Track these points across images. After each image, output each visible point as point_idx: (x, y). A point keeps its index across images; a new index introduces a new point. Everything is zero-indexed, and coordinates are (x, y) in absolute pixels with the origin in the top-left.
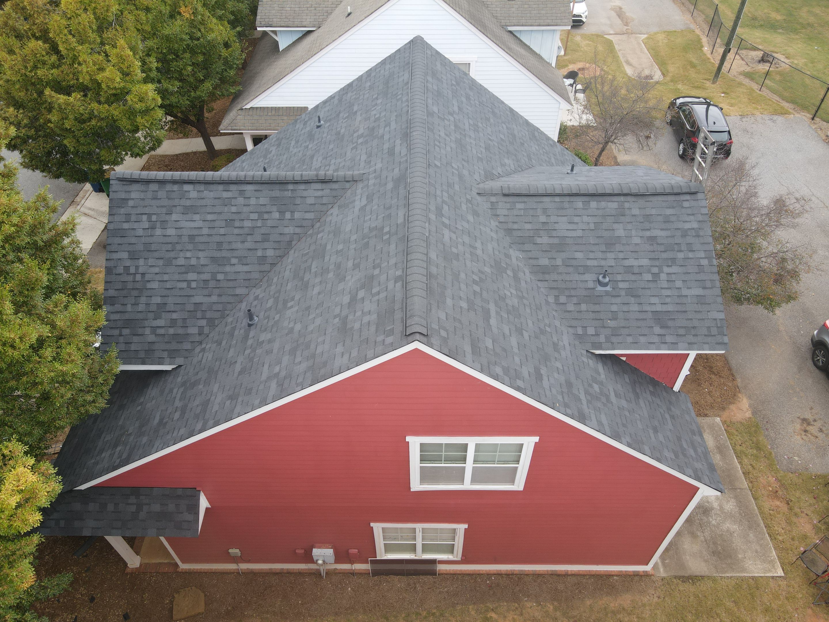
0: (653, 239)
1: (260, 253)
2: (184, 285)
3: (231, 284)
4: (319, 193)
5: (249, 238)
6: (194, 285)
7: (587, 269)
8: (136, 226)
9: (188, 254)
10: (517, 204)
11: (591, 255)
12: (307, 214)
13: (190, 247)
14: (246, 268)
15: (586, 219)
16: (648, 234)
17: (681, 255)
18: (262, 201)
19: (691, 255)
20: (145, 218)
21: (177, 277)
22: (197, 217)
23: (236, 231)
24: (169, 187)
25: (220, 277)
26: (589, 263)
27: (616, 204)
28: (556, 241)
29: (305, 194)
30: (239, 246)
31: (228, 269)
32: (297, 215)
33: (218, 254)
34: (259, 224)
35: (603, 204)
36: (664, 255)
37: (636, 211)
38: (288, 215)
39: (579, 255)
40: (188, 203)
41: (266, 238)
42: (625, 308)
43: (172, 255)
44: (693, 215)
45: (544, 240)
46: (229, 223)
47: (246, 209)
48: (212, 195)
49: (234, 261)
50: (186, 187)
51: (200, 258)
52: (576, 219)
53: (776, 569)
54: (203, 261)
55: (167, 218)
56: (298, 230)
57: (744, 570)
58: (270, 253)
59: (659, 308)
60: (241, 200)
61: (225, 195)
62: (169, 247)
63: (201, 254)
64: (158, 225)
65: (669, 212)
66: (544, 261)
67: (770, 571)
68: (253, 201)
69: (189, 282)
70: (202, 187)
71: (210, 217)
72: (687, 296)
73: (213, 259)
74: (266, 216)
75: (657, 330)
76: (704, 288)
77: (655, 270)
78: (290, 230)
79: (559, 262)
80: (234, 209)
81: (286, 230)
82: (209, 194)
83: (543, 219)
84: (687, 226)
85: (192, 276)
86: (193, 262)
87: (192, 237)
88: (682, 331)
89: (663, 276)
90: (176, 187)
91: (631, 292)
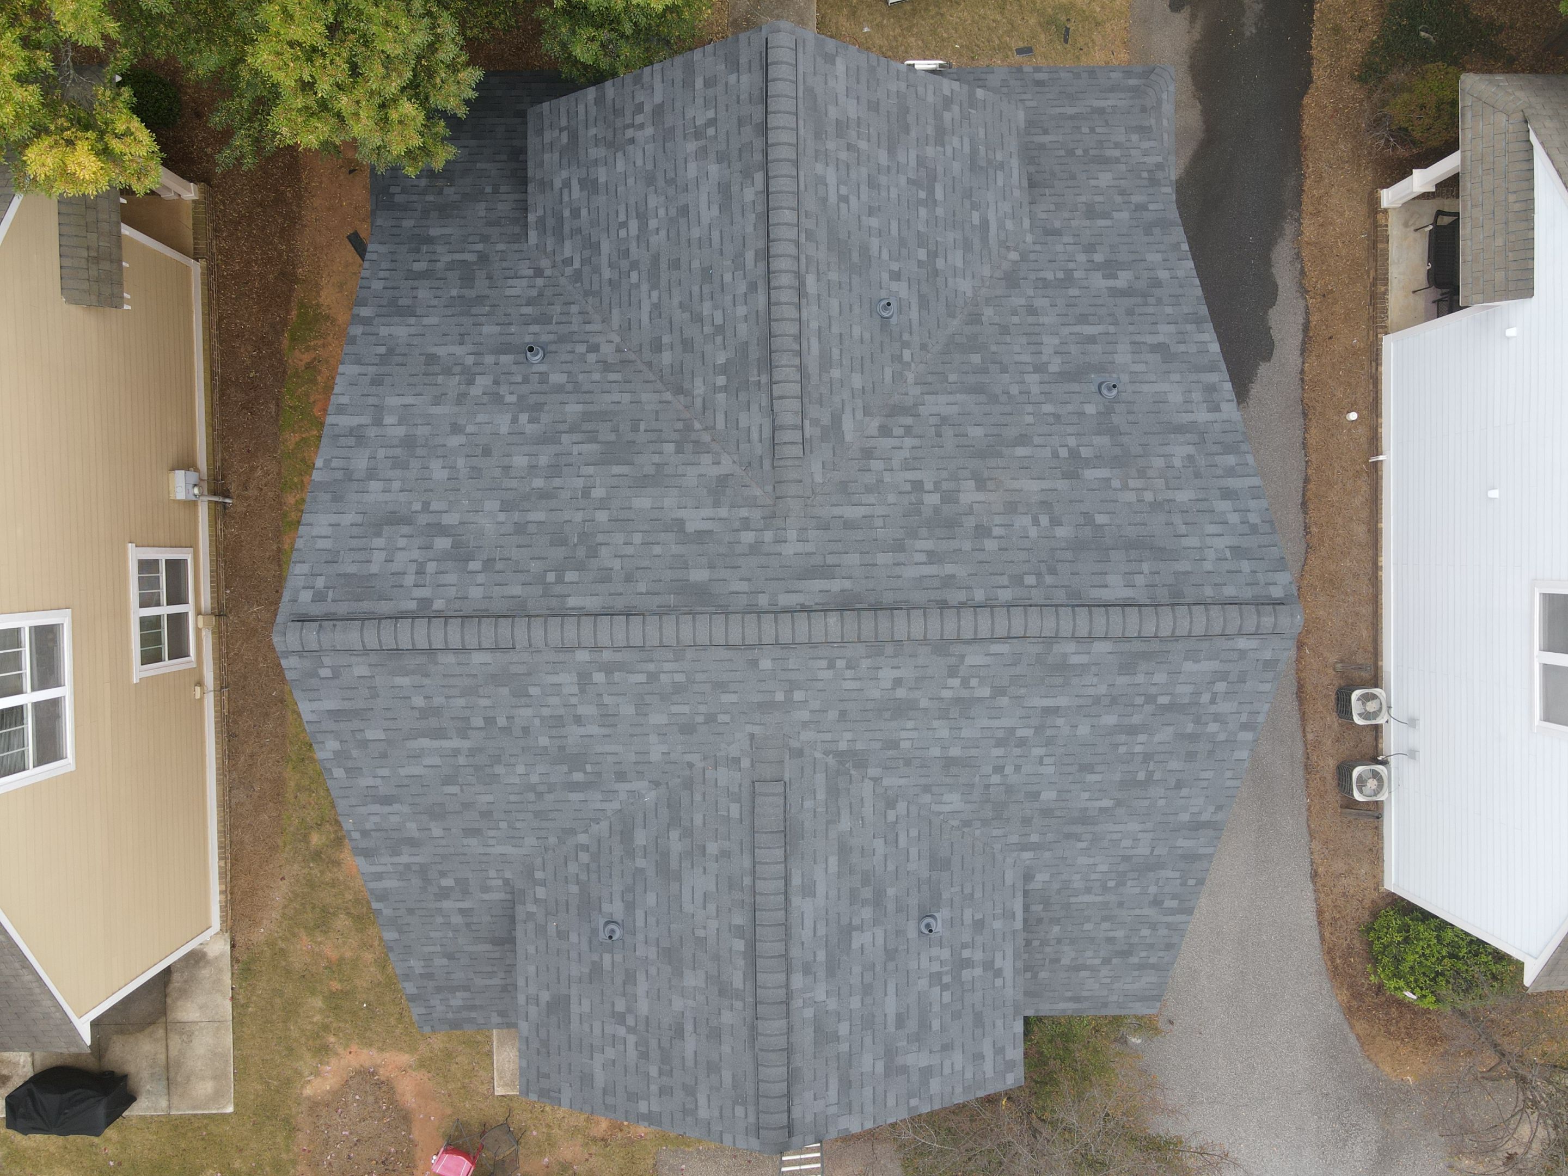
0: (679, 1032)
1: (666, 339)
2: (622, 218)
3: (625, 298)
4: (755, 435)
5: (686, 315)
6: (623, 233)
7: (630, 907)
8: (700, 101)
9: (662, 212)
10: (738, 805)
11: (652, 920)
12: (723, 416)
13: (673, 212)
14: (645, 318)
15: (713, 925)
16: (689, 1027)
17: (654, 1071)
18: (743, 328)
19: (654, 1088)
20: (711, 114)
21: (632, 201)
22: (715, 211)
23: (696, 289)
24: (758, 143)
25: (634, 276)
26: (640, 914)
27: (741, 986)
28: (674, 864)
29: (754, 407)
30: (676, 302)
31: (645, 287)
32: (721, 397)
33: (664, 265)
34: (708, 329)
35: (741, 962)
36: (653, 1043)
37: (727, 1017)
38: (721, 381)
39: (651, 899)
40: (735, 188)
41: (688, 345)
42: (573, 955)
43: (661, 183)
44: (721, 1117)
45: (676, 844)
46: (707, 274)
47: (729, 298)
48: (750, 229)
49: (655, 294)
50: (759, 177)
51: (657, 234)
52: (712, 908)
53: (503, 1086)
54: (654, 239)
55: (712, 156)
56: (698, 402)
58: (666, 358)
59: (574, 1008)
60: (742, 288)
61: (750, 256)
62: (671, 175)
63: (663, 233)
64: (702, 143)
65: (727, 1076)
66: (641, 838)
67: (501, 1078)
68: (741, 310)
69: (624, 225)
70: (760, 208)
71: (716, 235)
72: (592, 1059)
73: (656, 259)
74: (719, 339)
75: (545, 996)
76: (605, 1092)
77: (630, 1021)
78: (699, 388)
79: (640, 863)
80: (728, 277)
81: (698, 382)
82: (749, 225)
83: (712, 848)
84: (702, 1099)
85: (634, 225)
86: (653, 224)
87: (684, 211)
88: (543, 1034)
89: (621, 1031)
90: (758, 157)
91: (596, 969)
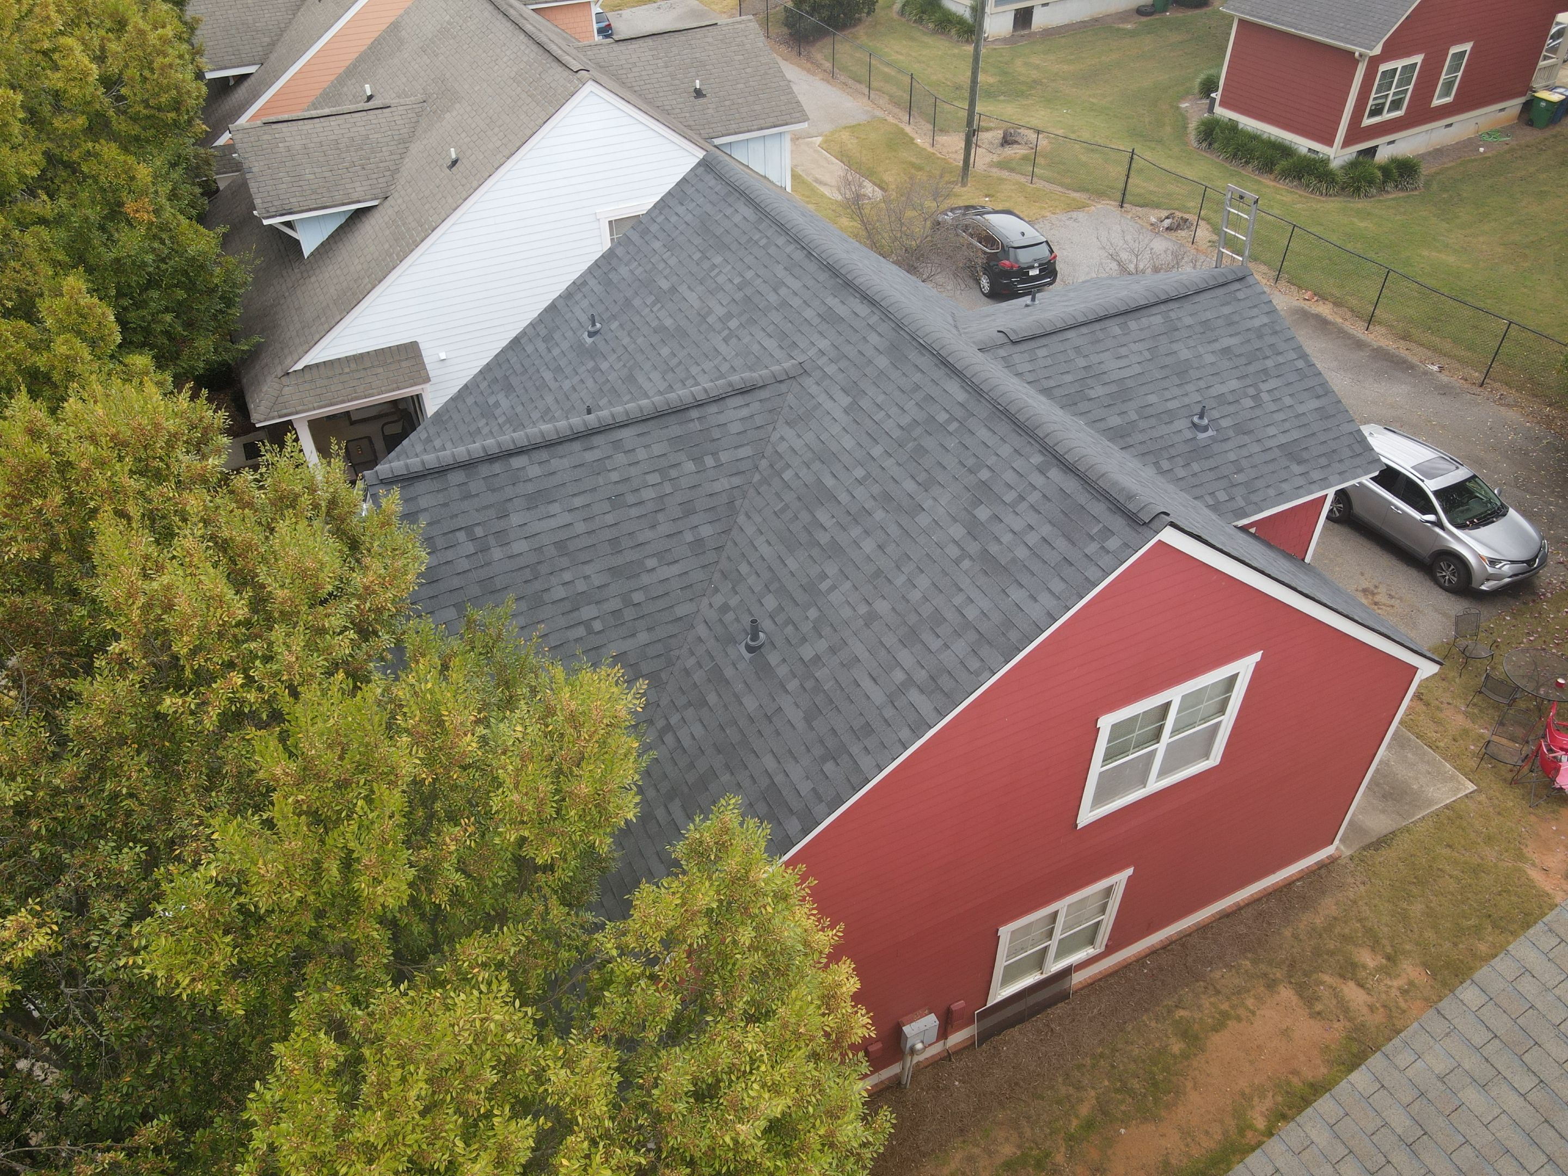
0: (1226, 351)
1: (689, 537)
2: (581, 631)
3: (661, 604)
4: (745, 412)
5: (661, 517)
6: (597, 626)
7: (1171, 416)
8: (450, 555)
9: (567, 576)
10: (1037, 351)
11: (1168, 395)
12: (740, 450)
13: (565, 562)
14: (675, 569)
15: (1135, 347)
16: (1217, 346)
17: (1269, 363)
18: (657, 450)
19: (1281, 359)
20: (461, 536)
21: (562, 622)
22: (555, 508)
23: (634, 512)
24: (485, 470)
25: (638, 597)
26: (1171, 405)
27: (1159, 316)
28: (1114, 388)
29: (722, 419)
30: (649, 535)
31: (646, 579)
32: (724, 457)
33: (618, 561)
34: (668, 488)
35: (1145, 321)
36: (1251, 369)
37: (1188, 321)
38: (709, 461)
39: (1152, 399)
40: (530, 488)
41: (688, 509)
42: (1245, 452)
43: (538, 586)
44: (1255, 306)
45: (1099, 391)
46: (616, 501)
47: (633, 471)
48: (566, 463)
49: (651, 563)
50: (517, 462)
51: (589, 576)
52: (1123, 351)
53: (1463, 785)
54: (597, 581)
55: (502, 524)
56: (736, 481)
57: (1431, 802)
58: (706, 531)
59: (1283, 439)
60: (621, 459)
61: (590, 456)
62: (528, 574)
63: (588, 570)
64: (492, 541)
65: (1227, 310)
66: (1115, 421)
67: (1458, 790)
68: (641, 454)
69: (587, 624)
70: (544, 455)
71: (578, 502)
72: (1304, 414)
73: (614, 571)
74: (674, 473)
75: (1297, 469)
76: (1318, 397)
77: (1251, 391)
78: (723, 484)
79: (1134, 416)
80: (615, 476)
81: (717, 487)
82: (561, 463)
83: (1081, 362)
84: (1257, 323)
85: (587, 612)
86: (581, 586)
87: (560, 545)
88: (1323, 461)
89: (1265, 397)
90: (497, 468)
91: (1240, 429)
